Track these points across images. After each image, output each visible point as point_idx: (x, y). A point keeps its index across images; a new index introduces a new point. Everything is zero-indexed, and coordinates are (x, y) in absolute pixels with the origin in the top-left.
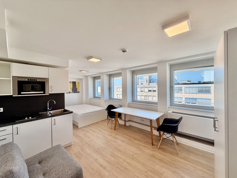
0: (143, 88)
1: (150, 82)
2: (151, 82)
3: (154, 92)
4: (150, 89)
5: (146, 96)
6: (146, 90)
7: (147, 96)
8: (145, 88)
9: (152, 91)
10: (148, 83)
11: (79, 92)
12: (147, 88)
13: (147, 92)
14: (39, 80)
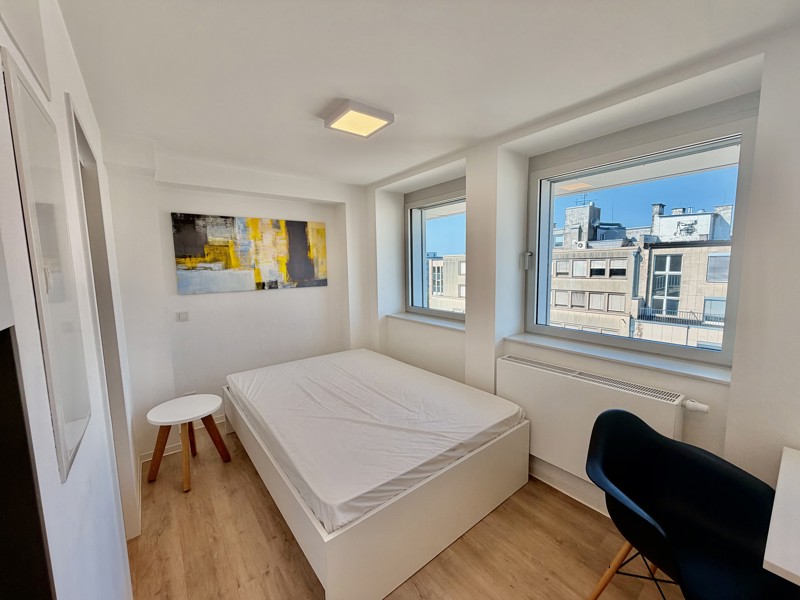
0: (567, 259)
1: (593, 237)
2: (598, 237)
3: (617, 279)
4: (597, 265)
5: (577, 292)
6: (582, 268)
7: (583, 292)
8: (575, 259)
9: (607, 273)
10: (584, 243)
11: (324, 283)
12: (584, 259)
13: (584, 277)
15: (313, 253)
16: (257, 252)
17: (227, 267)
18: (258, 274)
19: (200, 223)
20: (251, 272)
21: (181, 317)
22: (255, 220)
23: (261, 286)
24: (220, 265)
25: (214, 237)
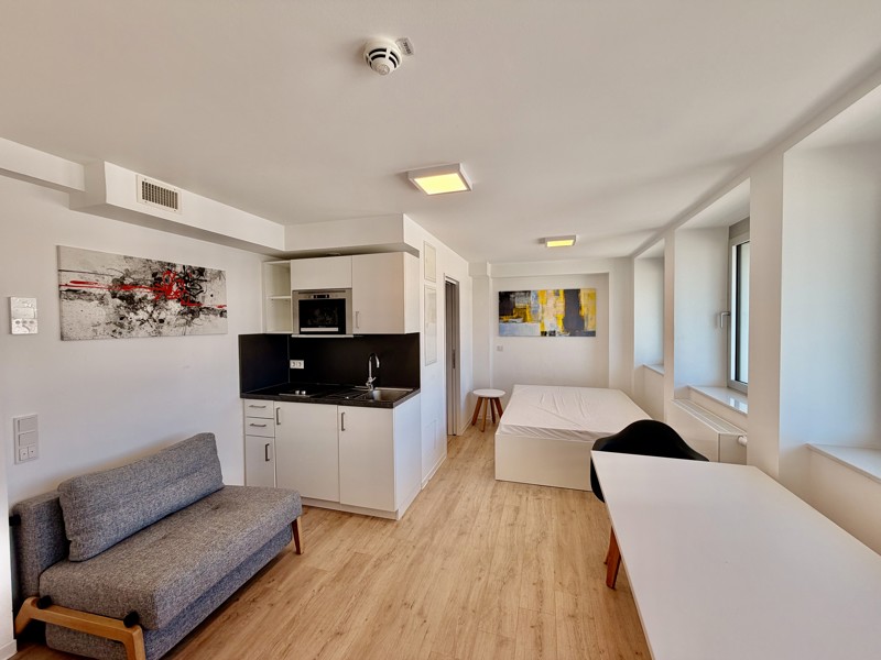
11: (593, 334)
14: (333, 296)
15: (584, 312)
16: (543, 312)
17: (524, 321)
18: (543, 325)
19: (512, 296)
20: (539, 325)
21: (500, 349)
22: (543, 292)
23: (544, 334)
24: (521, 320)
25: (519, 303)
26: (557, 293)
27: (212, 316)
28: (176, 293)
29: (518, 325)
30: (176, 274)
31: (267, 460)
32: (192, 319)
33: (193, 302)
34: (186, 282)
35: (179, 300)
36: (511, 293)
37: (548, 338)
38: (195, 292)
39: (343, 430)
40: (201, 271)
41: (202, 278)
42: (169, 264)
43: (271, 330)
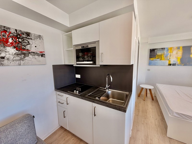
14: (90, 46)
16: (170, 56)
17: (161, 60)
18: (170, 61)
19: (156, 50)
20: (168, 61)
21: (149, 70)
22: (171, 48)
23: (170, 65)
24: (159, 59)
25: (159, 53)
26: (178, 48)
27: (36, 57)
28: (12, 43)
29: (158, 61)
30: (10, 33)
31: (64, 117)
32: (24, 57)
33: (24, 49)
34: (19, 38)
35: (15, 47)
36: (156, 49)
37: (171, 67)
38: (25, 44)
39: (95, 115)
40: (28, 34)
41: (28, 37)
42: (5, 27)
43: (67, 63)
